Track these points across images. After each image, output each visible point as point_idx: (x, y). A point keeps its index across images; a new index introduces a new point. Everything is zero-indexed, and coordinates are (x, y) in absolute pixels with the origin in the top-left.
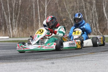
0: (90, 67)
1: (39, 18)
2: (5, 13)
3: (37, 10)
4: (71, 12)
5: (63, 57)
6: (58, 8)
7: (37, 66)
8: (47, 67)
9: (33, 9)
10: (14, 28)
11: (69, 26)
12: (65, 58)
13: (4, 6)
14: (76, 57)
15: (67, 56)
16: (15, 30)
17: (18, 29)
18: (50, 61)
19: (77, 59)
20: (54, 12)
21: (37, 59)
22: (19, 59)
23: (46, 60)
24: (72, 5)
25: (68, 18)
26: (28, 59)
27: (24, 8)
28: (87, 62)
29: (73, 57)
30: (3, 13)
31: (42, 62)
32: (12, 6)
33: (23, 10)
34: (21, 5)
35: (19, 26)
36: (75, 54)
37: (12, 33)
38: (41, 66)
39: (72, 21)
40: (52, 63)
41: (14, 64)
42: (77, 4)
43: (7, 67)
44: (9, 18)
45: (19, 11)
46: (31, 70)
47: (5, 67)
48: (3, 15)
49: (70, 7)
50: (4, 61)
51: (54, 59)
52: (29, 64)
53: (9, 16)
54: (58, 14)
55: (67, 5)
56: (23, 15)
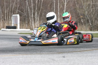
0: (96, 62)
1: (59, 14)
2: (28, 7)
3: (58, 6)
4: (87, 9)
5: (74, 51)
6: (75, 6)
7: (49, 59)
8: (58, 60)
9: (54, 5)
10: (36, 22)
11: (85, 22)
12: (76, 52)
13: (28, 2)
14: (86, 52)
15: (79, 50)
16: (37, 23)
17: (40, 22)
18: (62, 55)
19: (86, 54)
20: (72, 9)
21: (51, 52)
22: (35, 52)
23: (58, 53)
24: (88, 3)
25: (84, 14)
26: (42, 52)
27: (45, 4)
28: (95, 57)
29: (83, 52)
30: (27, 8)
31: (54, 55)
32: (35, 2)
33: (45, 6)
34: (43, 1)
35: (41, 20)
36: (86, 49)
37: (34, 26)
38: (52, 60)
39: (88, 17)
40: (63, 57)
41: (29, 56)
42: (93, 2)
43: (22, 59)
44: (32, 13)
45: (41, 7)
46: (43, 63)
47: (21, 59)
48: (27, 9)
49: (87, 5)
50: (21, 52)
51: (65, 53)
52: (42, 57)
53: (33, 10)
54: (76, 11)
55: (84, 3)
56: (45, 11)
